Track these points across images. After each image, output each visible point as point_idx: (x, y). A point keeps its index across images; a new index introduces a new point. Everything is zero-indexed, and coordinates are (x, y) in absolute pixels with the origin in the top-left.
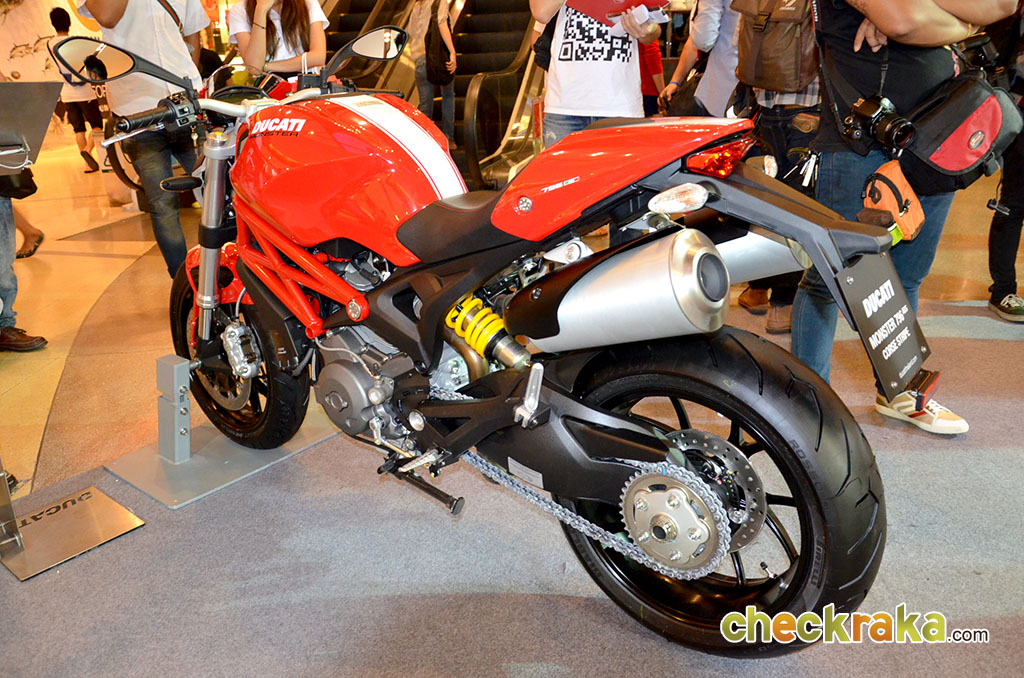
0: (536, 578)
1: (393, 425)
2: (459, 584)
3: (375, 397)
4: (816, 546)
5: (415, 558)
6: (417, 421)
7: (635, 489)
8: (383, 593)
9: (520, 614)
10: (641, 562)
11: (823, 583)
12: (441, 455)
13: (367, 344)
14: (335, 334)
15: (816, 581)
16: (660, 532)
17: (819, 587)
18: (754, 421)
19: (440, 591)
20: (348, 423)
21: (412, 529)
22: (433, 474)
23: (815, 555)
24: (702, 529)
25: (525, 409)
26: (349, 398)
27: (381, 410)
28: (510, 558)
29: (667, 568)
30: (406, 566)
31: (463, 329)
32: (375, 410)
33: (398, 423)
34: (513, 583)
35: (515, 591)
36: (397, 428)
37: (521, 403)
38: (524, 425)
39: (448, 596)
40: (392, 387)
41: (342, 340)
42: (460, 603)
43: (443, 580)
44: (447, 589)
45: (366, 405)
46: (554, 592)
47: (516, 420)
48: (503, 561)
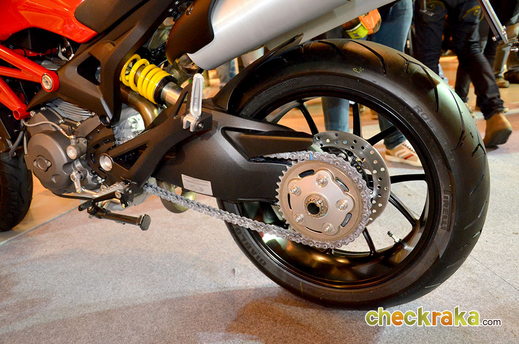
0: (215, 282)
1: (89, 176)
2: (156, 295)
3: (72, 153)
4: (443, 195)
5: (120, 283)
6: (106, 164)
7: (288, 180)
8: (95, 310)
9: (206, 308)
10: (299, 242)
11: (452, 226)
12: (127, 185)
13: (63, 118)
14: (37, 113)
15: (446, 226)
16: (313, 209)
17: (449, 230)
18: (382, 98)
19: (141, 302)
20: (54, 180)
21: (117, 264)
22: (124, 205)
23: (443, 203)
24: (347, 201)
25: (191, 115)
26: (52, 159)
27: (78, 165)
28: (192, 272)
29: (320, 242)
30: (113, 289)
31: (135, 83)
32: (74, 166)
33: (94, 174)
34: (197, 288)
35: (199, 293)
36: (93, 179)
37: (187, 112)
38: (191, 130)
39: (147, 304)
40: (85, 145)
41: (42, 115)
42: (157, 307)
43: (143, 294)
44: (146, 299)
45: (66, 161)
46: (229, 289)
47: (184, 127)
48: (187, 275)
